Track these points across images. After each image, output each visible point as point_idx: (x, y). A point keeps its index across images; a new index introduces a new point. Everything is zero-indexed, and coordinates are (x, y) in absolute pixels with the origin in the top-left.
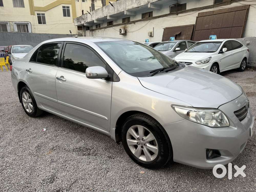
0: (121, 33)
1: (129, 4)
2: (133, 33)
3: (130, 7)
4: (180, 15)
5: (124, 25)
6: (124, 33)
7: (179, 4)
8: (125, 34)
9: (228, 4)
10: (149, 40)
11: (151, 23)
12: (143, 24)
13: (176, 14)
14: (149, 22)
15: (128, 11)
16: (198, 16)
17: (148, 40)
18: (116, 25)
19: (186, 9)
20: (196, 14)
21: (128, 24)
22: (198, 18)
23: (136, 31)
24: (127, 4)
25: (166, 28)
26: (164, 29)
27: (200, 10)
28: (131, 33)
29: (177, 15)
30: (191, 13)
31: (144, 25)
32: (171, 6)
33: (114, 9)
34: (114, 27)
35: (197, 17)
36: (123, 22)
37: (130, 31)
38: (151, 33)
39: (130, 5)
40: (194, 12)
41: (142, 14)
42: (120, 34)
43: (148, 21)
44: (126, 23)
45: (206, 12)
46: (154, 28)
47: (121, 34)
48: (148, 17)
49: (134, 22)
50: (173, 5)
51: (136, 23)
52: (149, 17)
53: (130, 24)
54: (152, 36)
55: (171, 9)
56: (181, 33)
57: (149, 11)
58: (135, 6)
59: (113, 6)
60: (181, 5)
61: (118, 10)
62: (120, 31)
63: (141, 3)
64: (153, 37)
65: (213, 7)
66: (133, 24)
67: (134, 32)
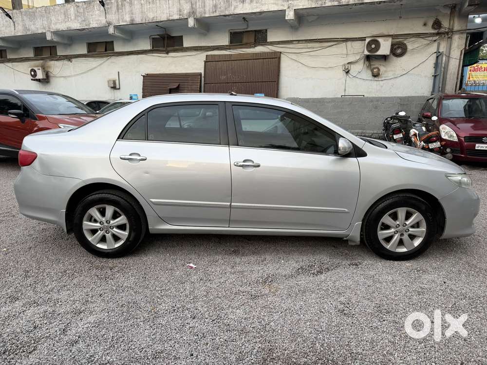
0: (37, 78)
1: (58, 20)
2: (69, 79)
3: (62, 27)
4: (171, 54)
5: (42, 61)
6: (45, 78)
7: (169, 35)
8: (46, 80)
9: (250, 48)
10: (138, 95)
11: (112, 62)
12: (93, 62)
13: (164, 52)
14: (108, 60)
15: (56, 33)
16: (206, 59)
17: (136, 95)
18: (16, 59)
19: (183, 46)
20: (202, 56)
21: (53, 60)
22: (207, 63)
23: (75, 75)
24: (53, 18)
25: (147, 75)
26: (143, 76)
27: (208, 51)
28: (62, 79)
29: (167, 53)
30: (194, 53)
31: (94, 66)
32: (153, 37)
33: (12, 24)
34: (10, 64)
35: (205, 62)
36: (36, 55)
37: (57, 76)
38: (114, 82)
39: (62, 22)
40: (198, 52)
41: (87, 43)
42: (32, 80)
43: (105, 59)
44: (47, 58)
45: (219, 56)
46: (118, 72)
47: (34, 80)
48: (104, 51)
49: (69, 58)
50: (158, 35)
51: (73, 60)
52: (106, 51)
53: (56, 60)
54: (118, 87)
55: (153, 42)
56: (179, 86)
57: (106, 41)
58: (75, 25)
59: (10, 18)
60: (173, 37)
61: (26, 29)
62: (33, 73)
63: (92, 22)
64: (119, 89)
65: (230, 49)
66: (66, 62)
67: (69, 76)
